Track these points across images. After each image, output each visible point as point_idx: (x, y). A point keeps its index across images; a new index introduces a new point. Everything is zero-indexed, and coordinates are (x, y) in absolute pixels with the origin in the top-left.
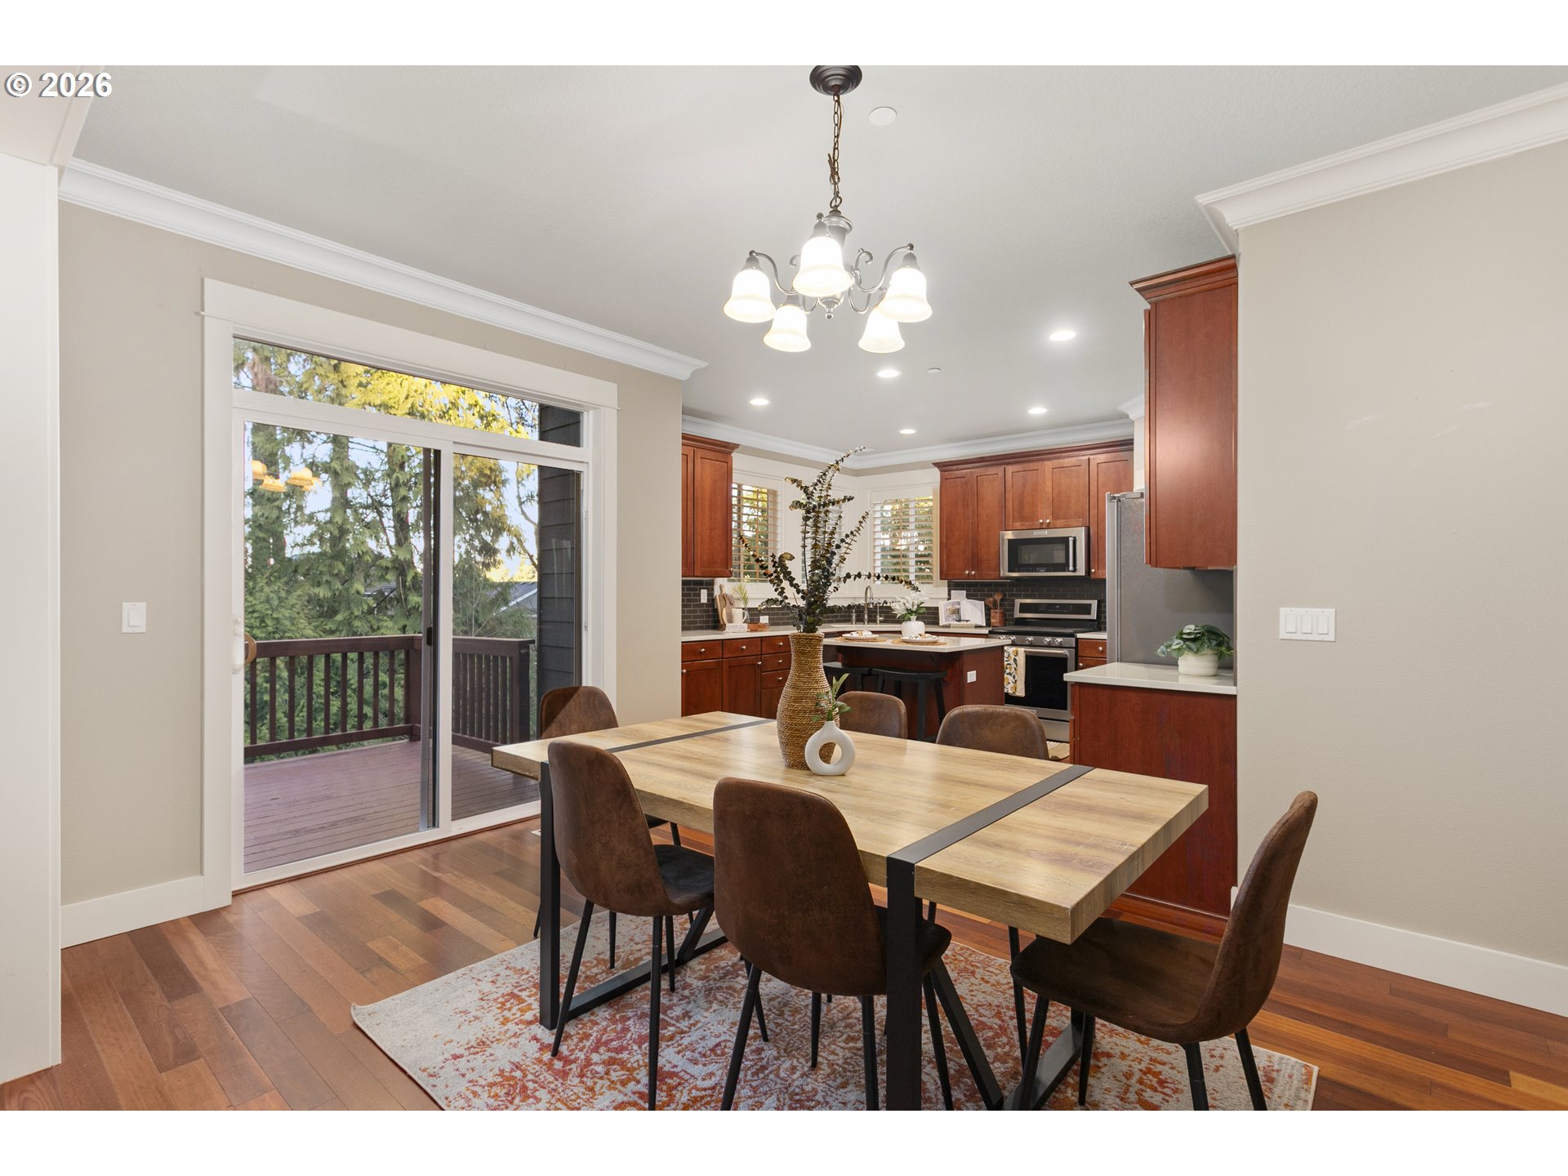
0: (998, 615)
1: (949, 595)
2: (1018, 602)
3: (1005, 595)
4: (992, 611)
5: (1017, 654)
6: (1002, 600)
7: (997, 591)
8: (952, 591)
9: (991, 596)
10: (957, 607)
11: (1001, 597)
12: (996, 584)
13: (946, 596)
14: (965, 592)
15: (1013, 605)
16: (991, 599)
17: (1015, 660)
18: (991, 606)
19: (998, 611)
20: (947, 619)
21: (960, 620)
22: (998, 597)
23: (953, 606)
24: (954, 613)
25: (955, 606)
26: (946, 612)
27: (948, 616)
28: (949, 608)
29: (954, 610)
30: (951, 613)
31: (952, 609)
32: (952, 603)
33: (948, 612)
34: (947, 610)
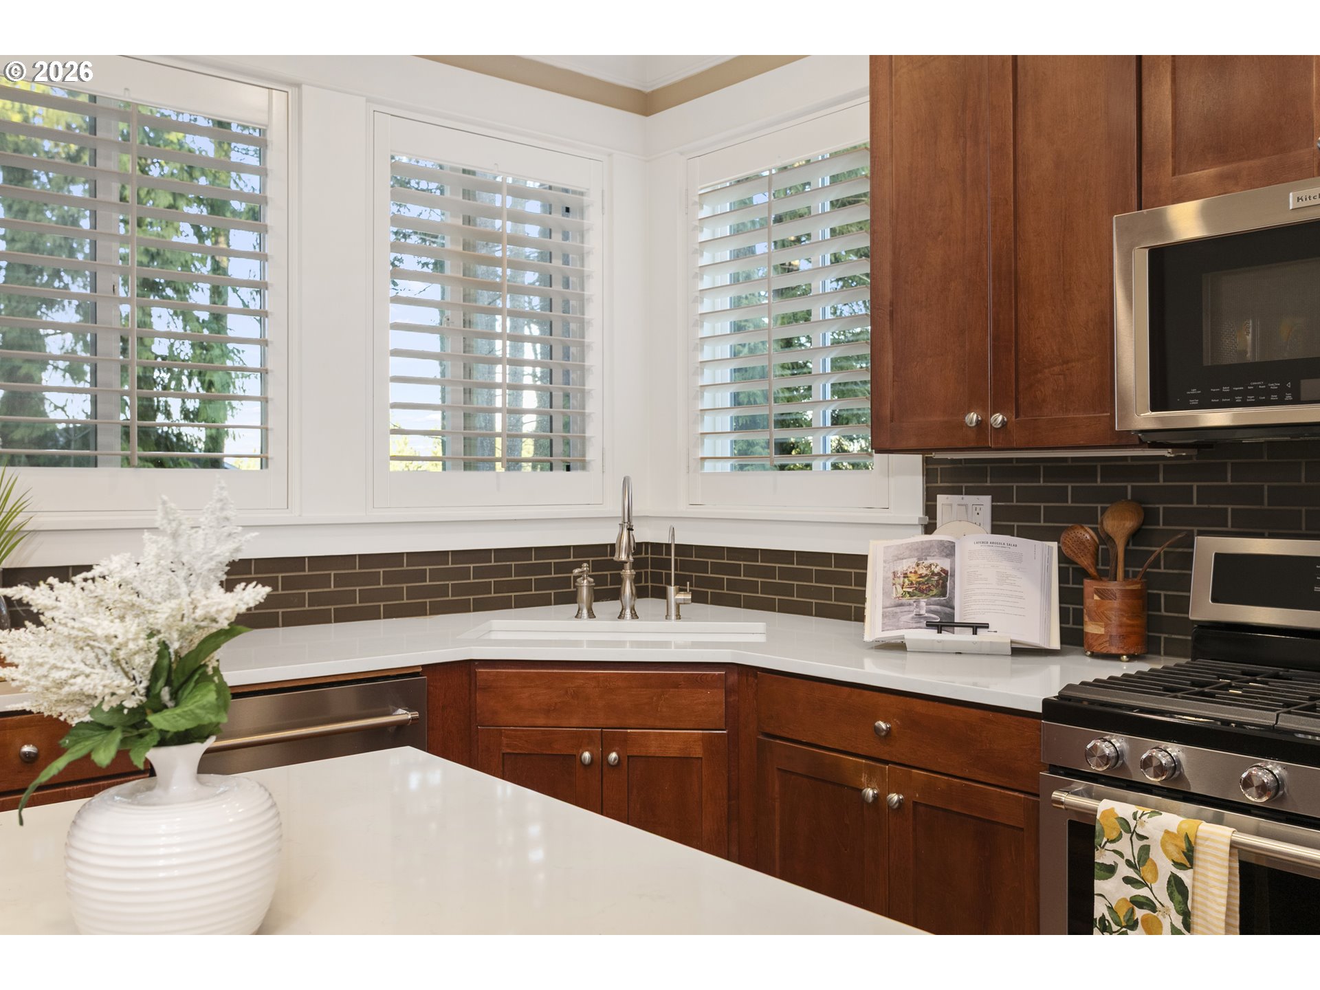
0: (1116, 604)
1: (930, 510)
2: (1208, 547)
3: (1149, 517)
4: (1089, 586)
5: (1188, 857)
6: (1136, 536)
7: (1115, 497)
8: (941, 499)
9: (1089, 518)
10: (943, 563)
11: (1129, 524)
12: (1115, 469)
13: (916, 513)
14: (986, 500)
15: (1186, 560)
16: (1087, 534)
17: (1177, 888)
18: (1085, 562)
19: (1114, 586)
20: (889, 618)
21: (945, 624)
22: (1119, 525)
23: (919, 559)
24: (921, 591)
25: (927, 563)
26: (894, 584)
27: (897, 601)
28: (905, 569)
29: (921, 576)
30: (910, 590)
31: (916, 572)
32: (917, 549)
33: (899, 587)
34: (899, 577)
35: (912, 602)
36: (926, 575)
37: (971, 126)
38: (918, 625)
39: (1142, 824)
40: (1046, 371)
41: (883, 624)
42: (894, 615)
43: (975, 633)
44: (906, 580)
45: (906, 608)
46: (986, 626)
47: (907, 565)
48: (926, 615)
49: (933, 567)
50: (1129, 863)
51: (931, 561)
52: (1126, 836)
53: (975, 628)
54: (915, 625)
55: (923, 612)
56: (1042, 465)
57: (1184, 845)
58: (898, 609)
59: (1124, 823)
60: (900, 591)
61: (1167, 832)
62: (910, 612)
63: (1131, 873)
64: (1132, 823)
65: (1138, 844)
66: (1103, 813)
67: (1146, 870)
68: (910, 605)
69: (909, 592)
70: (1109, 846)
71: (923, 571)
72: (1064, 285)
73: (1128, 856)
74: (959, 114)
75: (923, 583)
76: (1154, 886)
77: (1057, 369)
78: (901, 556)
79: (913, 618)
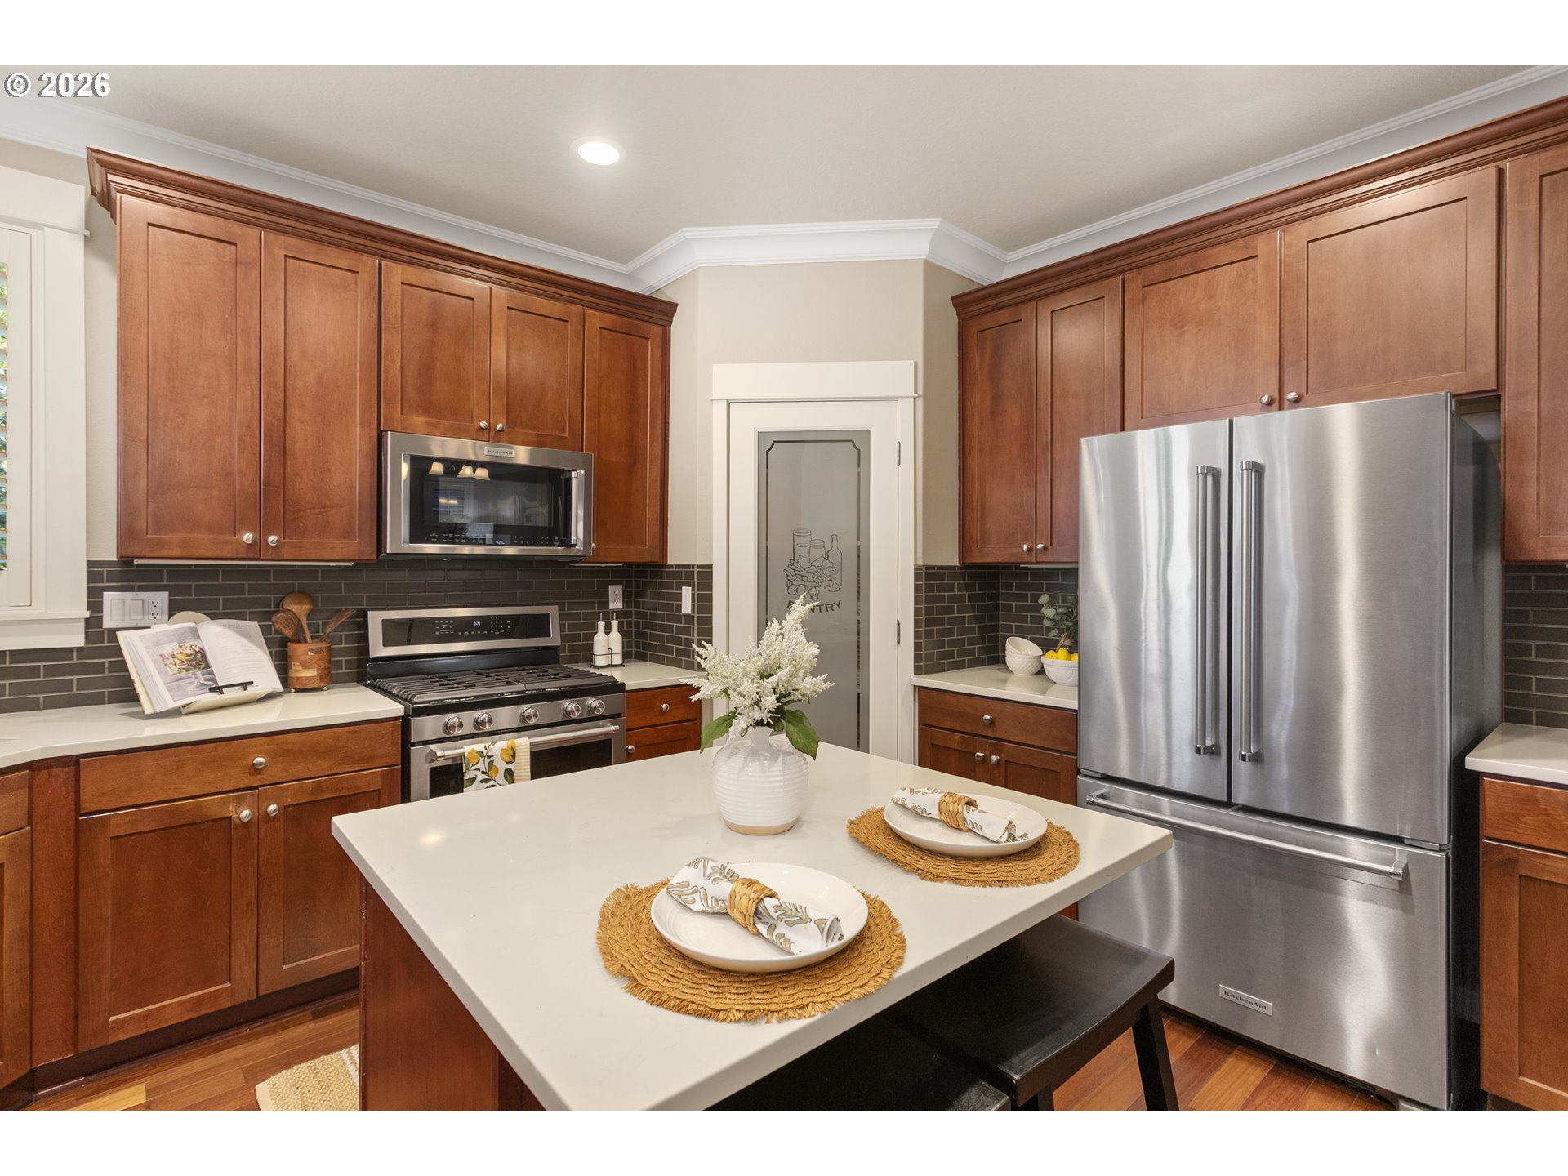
1: (94, 606)
5: (512, 757)
7: (289, 592)
10: (195, 645)
14: (164, 595)
17: (508, 773)
19: (320, 645)
20: (175, 690)
21: (216, 687)
23: (180, 643)
24: (194, 666)
25: (189, 644)
26: (166, 664)
27: (176, 677)
28: (170, 651)
29: (187, 655)
30: (184, 667)
31: (182, 653)
32: (173, 635)
33: (173, 666)
34: (168, 658)
35: (190, 675)
36: (192, 654)
37: (242, 330)
38: (204, 691)
39: (490, 750)
40: (308, 511)
41: (172, 696)
42: (179, 687)
43: (245, 689)
44: (176, 659)
45: (188, 681)
46: (251, 683)
47: (171, 647)
48: (206, 683)
49: (194, 647)
50: (483, 773)
51: (191, 643)
52: (482, 759)
53: (244, 685)
54: (201, 692)
55: (202, 681)
56: (221, 569)
57: (511, 753)
58: (180, 683)
59: (481, 754)
60: (175, 669)
61: (502, 750)
62: (192, 683)
63: (485, 777)
64: (485, 752)
65: (487, 761)
66: (469, 753)
67: (492, 773)
68: (189, 677)
69: (184, 669)
70: (473, 768)
71: (189, 652)
72: (323, 459)
73: (483, 769)
74: (227, 316)
75: (192, 660)
76: (496, 778)
77: (316, 511)
78: (161, 642)
79: (197, 687)
